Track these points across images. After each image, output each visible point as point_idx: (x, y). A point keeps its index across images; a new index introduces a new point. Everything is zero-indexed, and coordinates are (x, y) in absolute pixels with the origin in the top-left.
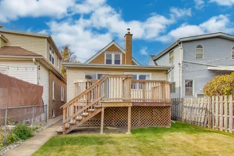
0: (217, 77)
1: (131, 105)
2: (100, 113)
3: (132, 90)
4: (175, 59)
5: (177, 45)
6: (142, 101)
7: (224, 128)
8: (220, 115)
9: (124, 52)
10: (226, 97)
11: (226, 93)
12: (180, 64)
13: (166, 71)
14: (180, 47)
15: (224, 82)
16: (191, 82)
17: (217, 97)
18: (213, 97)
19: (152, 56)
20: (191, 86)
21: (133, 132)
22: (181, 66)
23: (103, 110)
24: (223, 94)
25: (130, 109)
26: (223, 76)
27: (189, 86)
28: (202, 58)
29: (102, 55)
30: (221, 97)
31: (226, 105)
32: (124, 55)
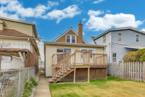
0: (130, 52)
1: (90, 67)
2: (74, 71)
3: (90, 58)
4: (107, 41)
5: (108, 33)
6: (93, 65)
7: (133, 79)
8: (131, 72)
9: (78, 35)
10: (134, 63)
11: (134, 61)
12: (109, 44)
13: (103, 48)
14: (110, 33)
15: (133, 55)
16: (116, 54)
17: (130, 63)
18: (128, 63)
19: (93, 37)
20: (116, 56)
21: (90, 81)
22: (110, 45)
23: (75, 70)
24: (132, 61)
25: (89, 69)
26: (132, 52)
27: (114, 56)
28: (121, 40)
29: (64, 37)
30: (132, 63)
31: (134, 67)
32: (77, 37)
